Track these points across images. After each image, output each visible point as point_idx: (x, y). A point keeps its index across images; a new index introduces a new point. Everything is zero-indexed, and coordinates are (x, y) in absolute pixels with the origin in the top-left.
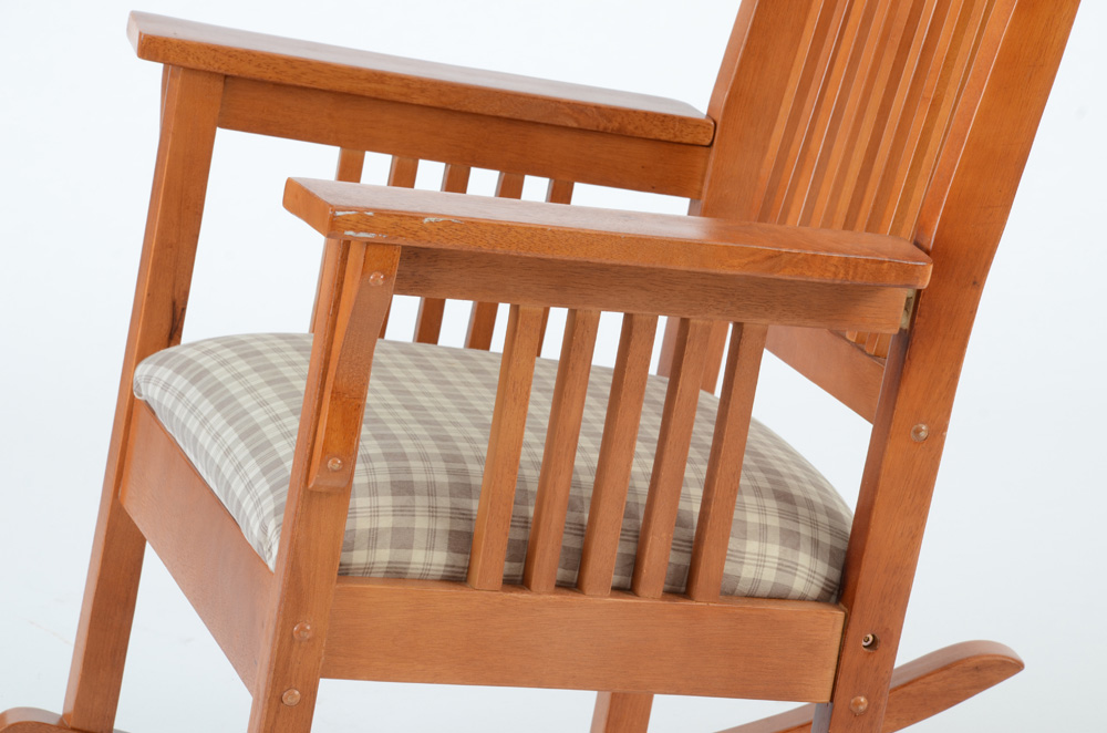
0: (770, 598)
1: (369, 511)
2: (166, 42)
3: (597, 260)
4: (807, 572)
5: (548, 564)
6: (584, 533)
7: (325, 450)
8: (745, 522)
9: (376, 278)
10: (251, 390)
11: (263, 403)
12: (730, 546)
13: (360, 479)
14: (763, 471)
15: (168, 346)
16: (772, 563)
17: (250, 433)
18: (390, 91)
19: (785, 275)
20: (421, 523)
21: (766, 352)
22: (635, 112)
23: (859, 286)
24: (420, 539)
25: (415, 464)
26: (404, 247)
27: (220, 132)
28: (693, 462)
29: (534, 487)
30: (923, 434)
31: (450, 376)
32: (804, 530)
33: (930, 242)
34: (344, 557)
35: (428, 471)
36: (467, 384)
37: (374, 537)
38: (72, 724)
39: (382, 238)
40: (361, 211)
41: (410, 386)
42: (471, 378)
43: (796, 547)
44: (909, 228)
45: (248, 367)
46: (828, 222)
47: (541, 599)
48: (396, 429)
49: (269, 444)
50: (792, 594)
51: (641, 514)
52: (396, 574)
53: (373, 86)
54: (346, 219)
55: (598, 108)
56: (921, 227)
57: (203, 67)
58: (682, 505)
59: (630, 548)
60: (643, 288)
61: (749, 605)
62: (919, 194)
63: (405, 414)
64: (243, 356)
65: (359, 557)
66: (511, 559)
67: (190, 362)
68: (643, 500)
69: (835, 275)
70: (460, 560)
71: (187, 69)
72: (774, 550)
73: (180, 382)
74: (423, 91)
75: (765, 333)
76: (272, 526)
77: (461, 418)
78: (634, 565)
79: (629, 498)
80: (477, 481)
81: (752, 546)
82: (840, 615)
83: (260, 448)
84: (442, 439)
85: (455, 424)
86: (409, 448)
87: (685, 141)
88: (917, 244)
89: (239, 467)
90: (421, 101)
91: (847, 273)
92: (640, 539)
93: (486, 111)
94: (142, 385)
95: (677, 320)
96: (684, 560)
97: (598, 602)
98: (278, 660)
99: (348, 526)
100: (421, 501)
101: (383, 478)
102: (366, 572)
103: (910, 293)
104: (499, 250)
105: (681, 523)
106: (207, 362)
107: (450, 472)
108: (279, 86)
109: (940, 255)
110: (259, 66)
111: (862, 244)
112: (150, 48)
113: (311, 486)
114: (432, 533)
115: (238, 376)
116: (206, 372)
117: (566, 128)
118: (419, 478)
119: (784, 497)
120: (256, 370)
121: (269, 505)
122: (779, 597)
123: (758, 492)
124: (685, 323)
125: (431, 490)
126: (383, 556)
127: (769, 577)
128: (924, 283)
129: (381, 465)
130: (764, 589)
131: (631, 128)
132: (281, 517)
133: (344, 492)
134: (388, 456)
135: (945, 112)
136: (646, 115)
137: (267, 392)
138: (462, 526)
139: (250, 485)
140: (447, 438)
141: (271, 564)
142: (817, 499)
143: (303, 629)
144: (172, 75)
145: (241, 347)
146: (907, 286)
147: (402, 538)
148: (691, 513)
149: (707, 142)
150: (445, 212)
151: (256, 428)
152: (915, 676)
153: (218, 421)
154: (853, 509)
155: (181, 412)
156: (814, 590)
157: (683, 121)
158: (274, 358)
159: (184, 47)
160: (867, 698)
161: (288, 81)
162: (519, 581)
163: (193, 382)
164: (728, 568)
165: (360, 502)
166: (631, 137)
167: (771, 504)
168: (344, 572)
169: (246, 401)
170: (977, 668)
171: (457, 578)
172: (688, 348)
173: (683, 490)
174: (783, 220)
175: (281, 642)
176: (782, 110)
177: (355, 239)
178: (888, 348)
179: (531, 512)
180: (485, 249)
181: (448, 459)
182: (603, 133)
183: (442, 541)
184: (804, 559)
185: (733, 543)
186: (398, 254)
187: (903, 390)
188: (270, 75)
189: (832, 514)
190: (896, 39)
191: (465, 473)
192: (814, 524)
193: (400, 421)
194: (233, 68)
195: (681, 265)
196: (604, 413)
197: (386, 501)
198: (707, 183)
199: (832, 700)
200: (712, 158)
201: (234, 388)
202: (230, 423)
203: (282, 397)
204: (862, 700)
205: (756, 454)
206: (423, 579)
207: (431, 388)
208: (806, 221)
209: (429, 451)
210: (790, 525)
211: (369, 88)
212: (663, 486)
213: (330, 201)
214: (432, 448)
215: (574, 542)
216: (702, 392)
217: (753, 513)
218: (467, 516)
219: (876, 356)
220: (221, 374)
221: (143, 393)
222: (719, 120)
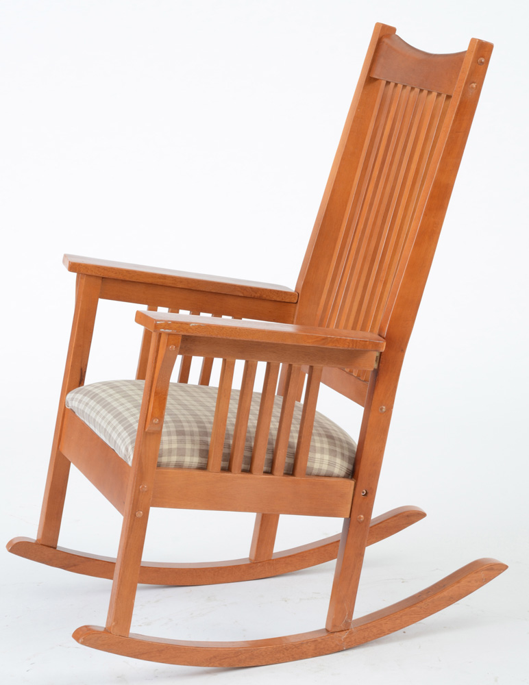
0: (325, 476)
1: (168, 442)
2: (79, 265)
3: (257, 340)
4: (340, 466)
5: (238, 462)
6: (252, 450)
7: (152, 416)
8: (315, 446)
9: (172, 347)
10: (116, 400)
11: (122, 404)
12: (309, 456)
13: (164, 430)
14: (322, 427)
15: (79, 386)
16: (326, 462)
17: (117, 415)
18: (168, 283)
19: (329, 346)
20: (188, 446)
21: (321, 384)
22: (266, 290)
23: (358, 351)
24: (188, 452)
25: (185, 424)
26: (183, 336)
27: (101, 301)
28: (294, 424)
29: (232, 433)
30: (384, 410)
31: (195, 394)
32: (338, 450)
33: (385, 334)
34: (159, 460)
35: (190, 426)
36: (202, 397)
37: (170, 451)
38: (41, 542)
39: (175, 332)
40: (166, 322)
41: (180, 398)
42: (204, 395)
43: (335, 456)
44: (377, 330)
45: (114, 392)
46: (345, 327)
47: (236, 476)
48: (176, 412)
49: (126, 419)
50: (334, 475)
51: (274, 443)
52: (179, 466)
53: (161, 280)
54: (161, 324)
55: (251, 288)
56: (381, 329)
57: (94, 274)
58: (290, 440)
59: (270, 456)
60: (274, 352)
61: (317, 479)
62: (381, 317)
63: (179, 407)
64: (112, 388)
65: (164, 459)
66: (224, 460)
67: (90, 391)
68: (275, 438)
69: (349, 346)
70: (204, 461)
72: (327, 457)
73: (86, 399)
74: (181, 282)
75: (322, 370)
76: (130, 448)
77: (200, 408)
78: (272, 463)
79: (270, 437)
80: (210, 430)
81: (318, 456)
82: (353, 482)
83: (122, 420)
84: (195, 415)
85: (199, 410)
86: (182, 418)
87: (286, 301)
88: (379, 335)
89: (114, 428)
90: (180, 286)
91: (353, 345)
92: (274, 453)
93: (207, 290)
94: (70, 402)
95: (287, 366)
96: (291, 461)
97: (258, 477)
98: (134, 499)
99: (160, 448)
100: (188, 438)
101: (173, 429)
102: (168, 465)
103: (377, 354)
104: (219, 337)
105: (290, 446)
106: (97, 391)
107: (199, 427)
108: (124, 281)
109: (389, 339)
111: (358, 335)
112: (73, 267)
113: (146, 430)
114: (193, 450)
115: (111, 395)
116: (97, 394)
117: (239, 296)
118: (187, 429)
119: (330, 437)
120: (117, 392)
121: (128, 440)
122: (329, 476)
123: (320, 435)
124: (290, 366)
125: (192, 434)
126: (174, 459)
127: (325, 468)
128: (383, 350)
129: (172, 424)
130: (323, 473)
131: (264, 296)
132: (134, 444)
133: (159, 433)
134: (174, 421)
135: (389, 285)
136: (271, 291)
137: (123, 400)
138: (204, 447)
139: (119, 434)
140: (196, 415)
141: (130, 463)
142: (342, 438)
143: (143, 487)
144: (81, 278)
145: (112, 385)
146: (376, 351)
147: (181, 452)
148: (294, 443)
149: (295, 301)
150: (198, 322)
151: (120, 413)
152: (383, 520)
153: (104, 412)
154: (357, 443)
155: (87, 410)
156: (343, 473)
157: (286, 293)
158: (124, 388)
159: (86, 267)
160: (364, 516)
161: (128, 279)
162: (227, 469)
163: (92, 398)
164: (309, 464)
165: (164, 438)
166: (265, 300)
167: (325, 439)
168: (159, 465)
169: (115, 404)
170: (408, 516)
171: (203, 468)
172: (292, 376)
173: (291, 434)
174: (328, 327)
175: (135, 492)
176: (325, 288)
177: (164, 332)
178: (370, 376)
179: (231, 442)
180: (214, 336)
181: (197, 422)
182: (254, 298)
183: (197, 453)
184: (338, 461)
185: (310, 455)
186: (180, 338)
187: (376, 393)
188: (120, 277)
189: (349, 444)
190: (369, 258)
191: (205, 427)
192: (342, 447)
193: (178, 409)
194: (106, 275)
195: (289, 342)
196: (259, 408)
197: (174, 438)
198: (295, 318)
199: (350, 517)
200: (298, 308)
201: (109, 400)
202: (109, 412)
203: (129, 402)
204: (362, 516)
205: (318, 422)
206: (189, 468)
207: (188, 398)
208: (337, 326)
209: (190, 419)
210: (333, 448)
211: (160, 281)
212: (283, 431)
213: (155, 318)
214: (191, 418)
215: (248, 454)
216: (296, 402)
217: (317, 442)
218: (206, 443)
219: (365, 381)
220: (103, 395)
221: (70, 405)
222: (300, 292)
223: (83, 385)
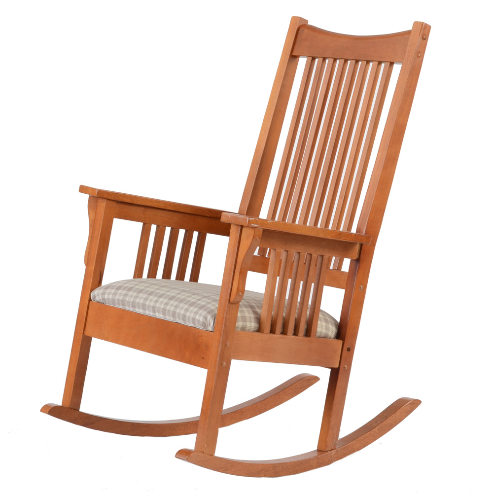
0: (323, 338)
4: (332, 331)
15: (99, 287)
16: (324, 327)
27: (115, 220)
50: (329, 337)
52: (244, 329)
53: (157, 204)
71: (107, 199)
74: (170, 205)
82: (341, 342)
90: (169, 209)
97: (290, 337)
110: (127, 198)
122: (326, 337)
127: (324, 331)
130: (323, 335)
156: (334, 335)
162: (273, 332)
171: (259, 330)
211: (155, 205)
223: (101, 285)
